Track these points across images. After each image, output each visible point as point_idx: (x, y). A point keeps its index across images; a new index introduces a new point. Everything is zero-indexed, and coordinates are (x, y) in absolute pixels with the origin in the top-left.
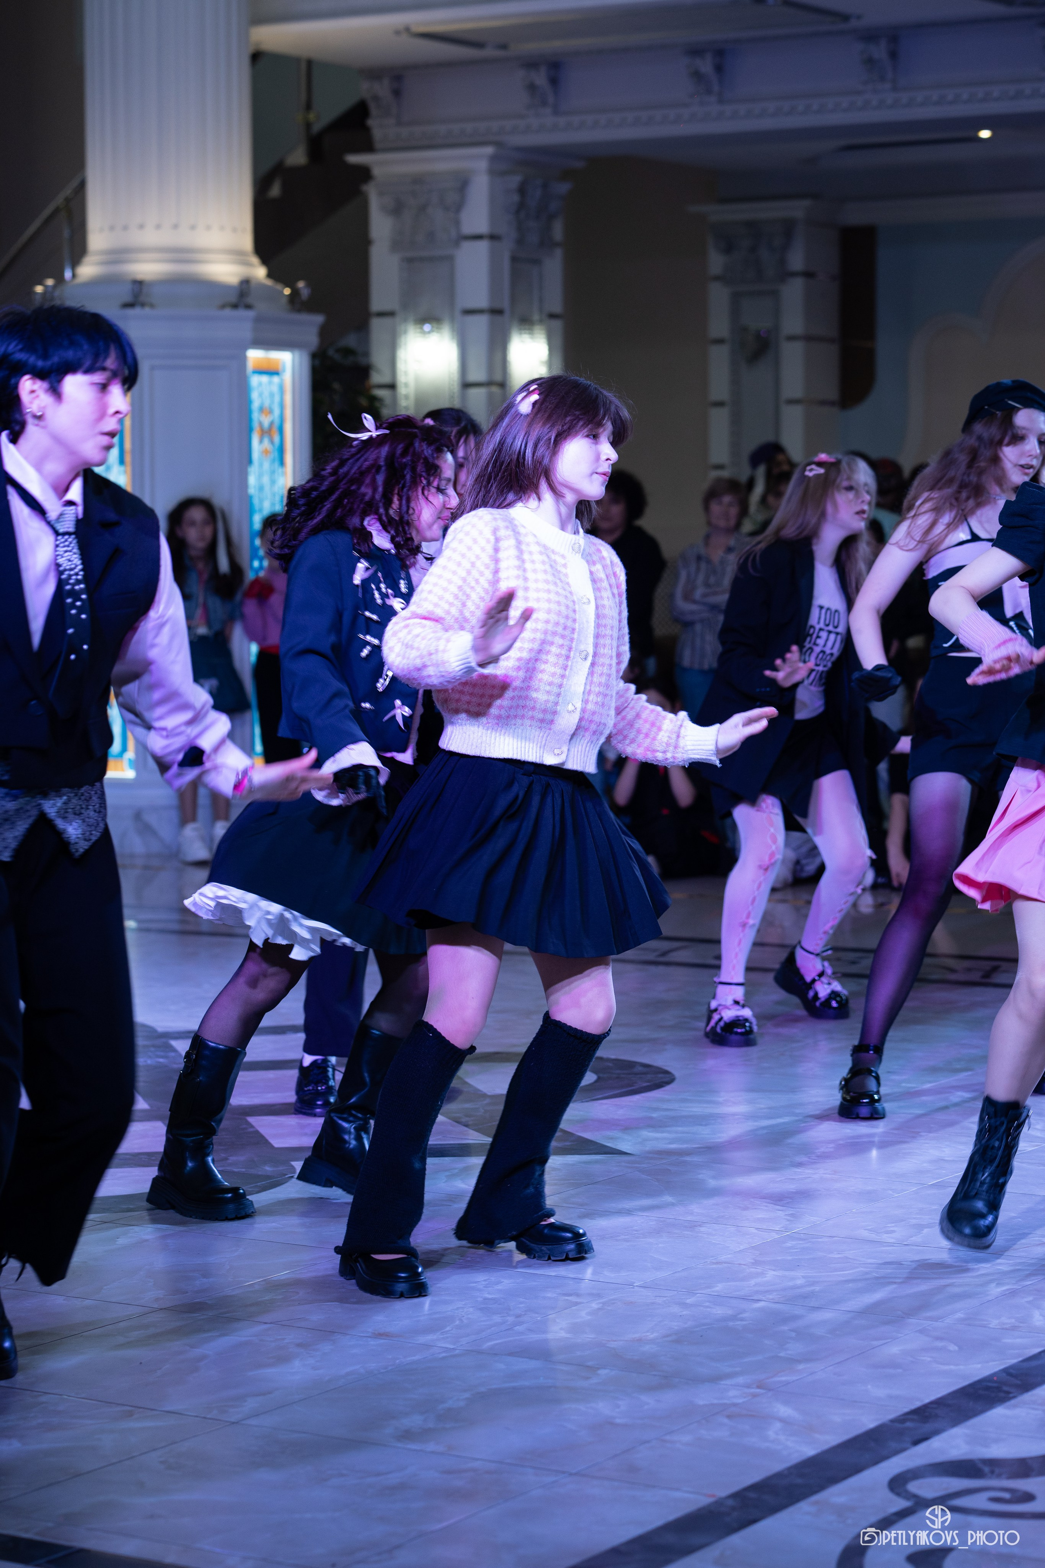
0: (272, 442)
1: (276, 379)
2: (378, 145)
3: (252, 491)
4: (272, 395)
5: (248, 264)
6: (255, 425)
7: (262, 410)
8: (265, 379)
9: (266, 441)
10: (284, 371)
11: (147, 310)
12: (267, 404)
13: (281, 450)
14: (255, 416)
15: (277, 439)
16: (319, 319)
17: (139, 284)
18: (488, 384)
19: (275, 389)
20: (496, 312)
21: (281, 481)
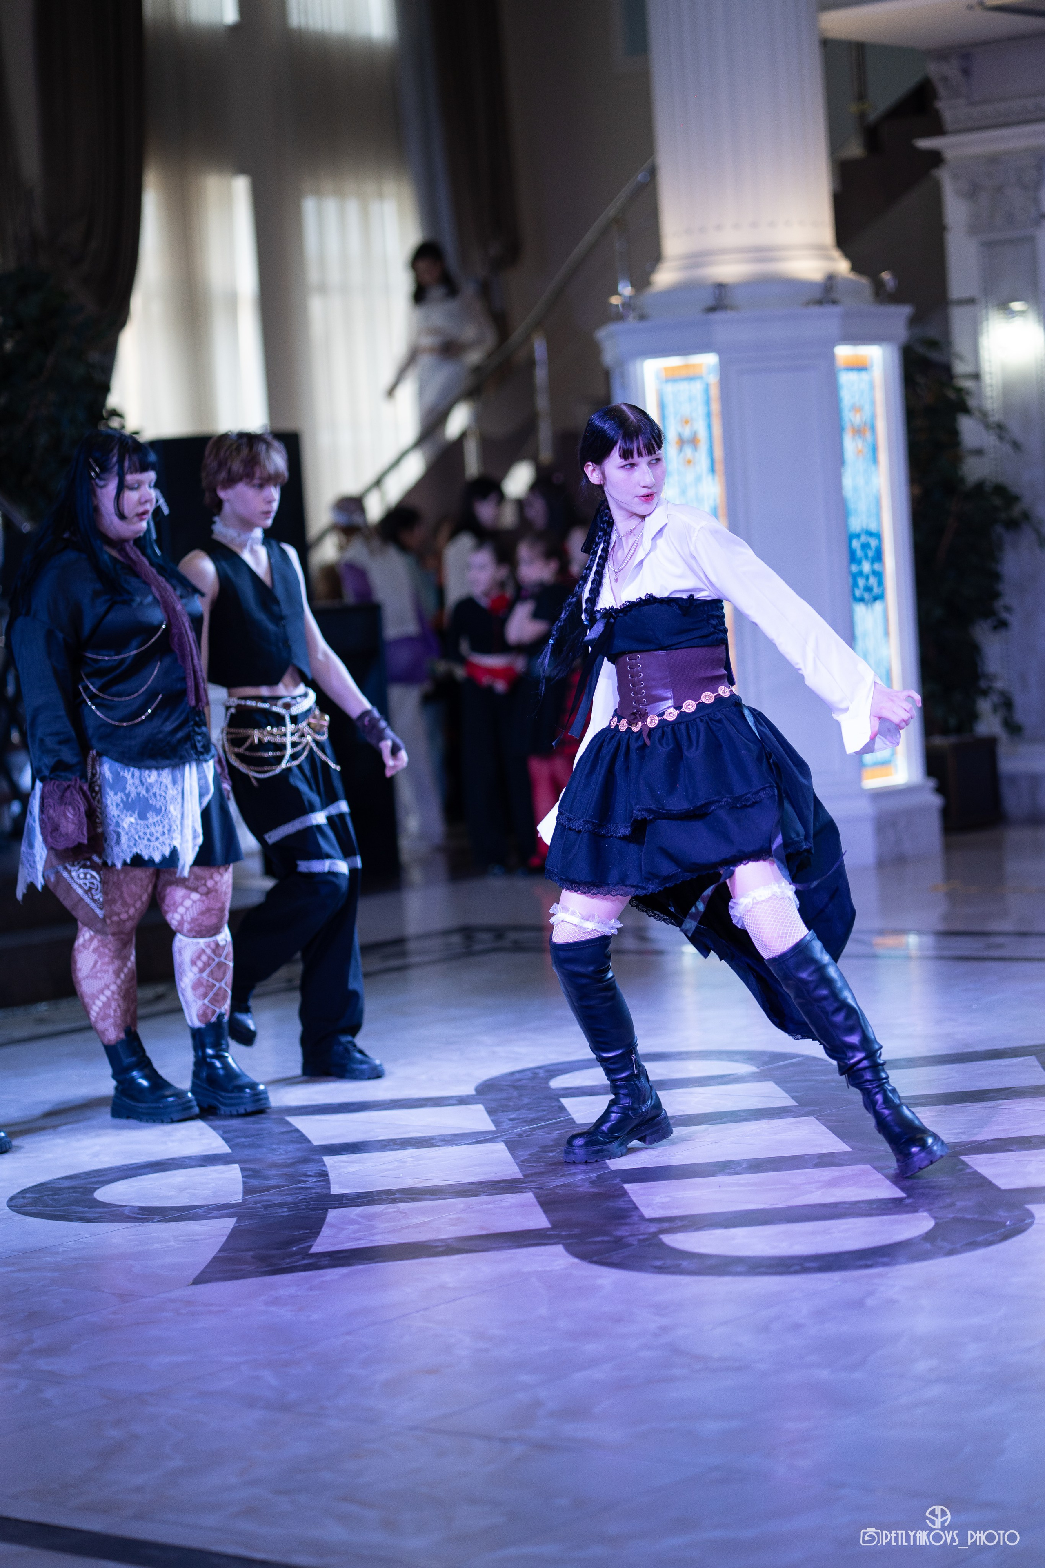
0: (865, 441)
1: (864, 376)
2: (949, 127)
3: (847, 493)
4: (862, 393)
5: (830, 258)
6: (847, 424)
7: (853, 408)
8: (855, 375)
9: (859, 440)
10: (872, 366)
11: (730, 314)
12: (858, 401)
13: (874, 449)
14: (847, 415)
15: (870, 438)
16: (906, 310)
17: (721, 287)
19: (866, 386)
21: (874, 481)
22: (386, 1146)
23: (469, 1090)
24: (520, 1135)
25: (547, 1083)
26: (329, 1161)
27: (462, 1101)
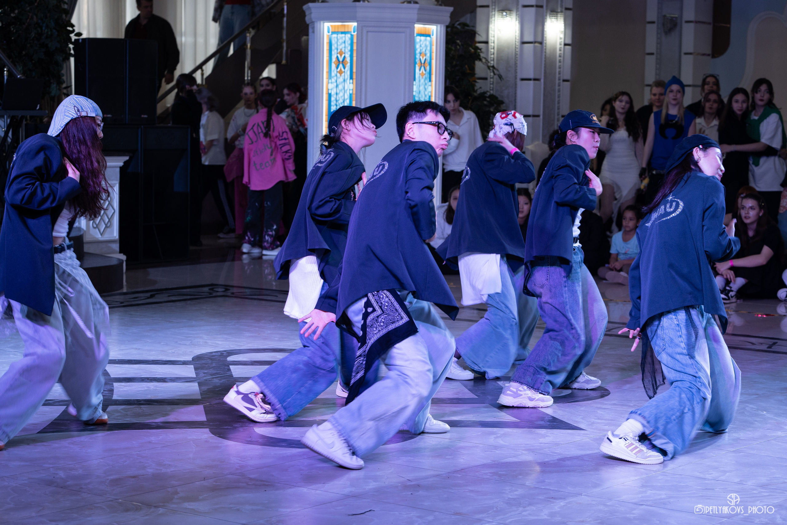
0: (425, 70)
1: (428, 39)
3: (414, 93)
4: (426, 46)
6: (418, 61)
7: (421, 53)
8: (423, 38)
9: (423, 68)
10: (432, 35)
11: (366, 3)
12: (423, 50)
13: (430, 74)
14: (418, 56)
15: (428, 68)
16: (451, 9)
18: (534, 42)
19: (428, 43)
20: (539, 6)
21: (429, 89)
22: (144, 380)
23: (189, 358)
24: (206, 380)
25: (226, 358)
26: (116, 385)
27: (185, 363)
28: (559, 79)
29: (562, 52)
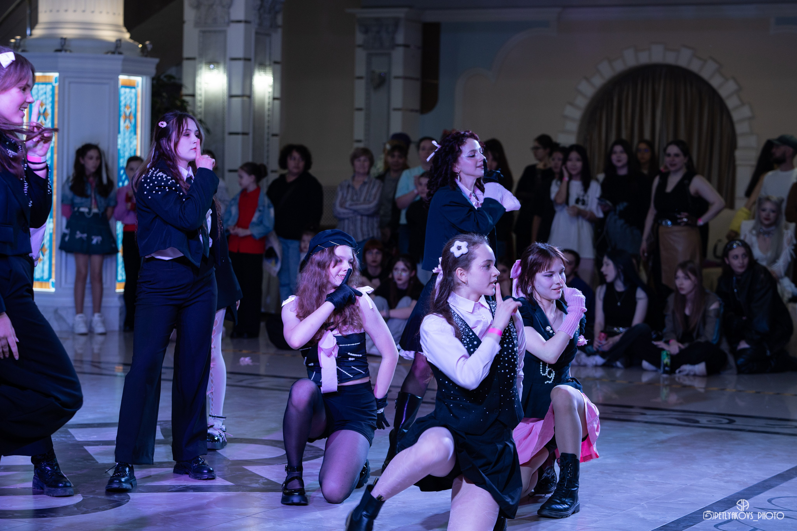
0: (131, 123)
1: (133, 90)
3: (119, 147)
4: (131, 98)
5: (121, 31)
6: (122, 113)
7: (125, 106)
8: (128, 90)
9: (127, 121)
10: (137, 86)
11: (68, 53)
12: (128, 102)
13: (135, 127)
14: (122, 109)
15: (133, 121)
16: (157, 60)
17: (64, 40)
18: (242, 96)
19: (133, 95)
20: (247, 59)
21: (135, 142)
28: (268, 133)
29: (271, 106)
